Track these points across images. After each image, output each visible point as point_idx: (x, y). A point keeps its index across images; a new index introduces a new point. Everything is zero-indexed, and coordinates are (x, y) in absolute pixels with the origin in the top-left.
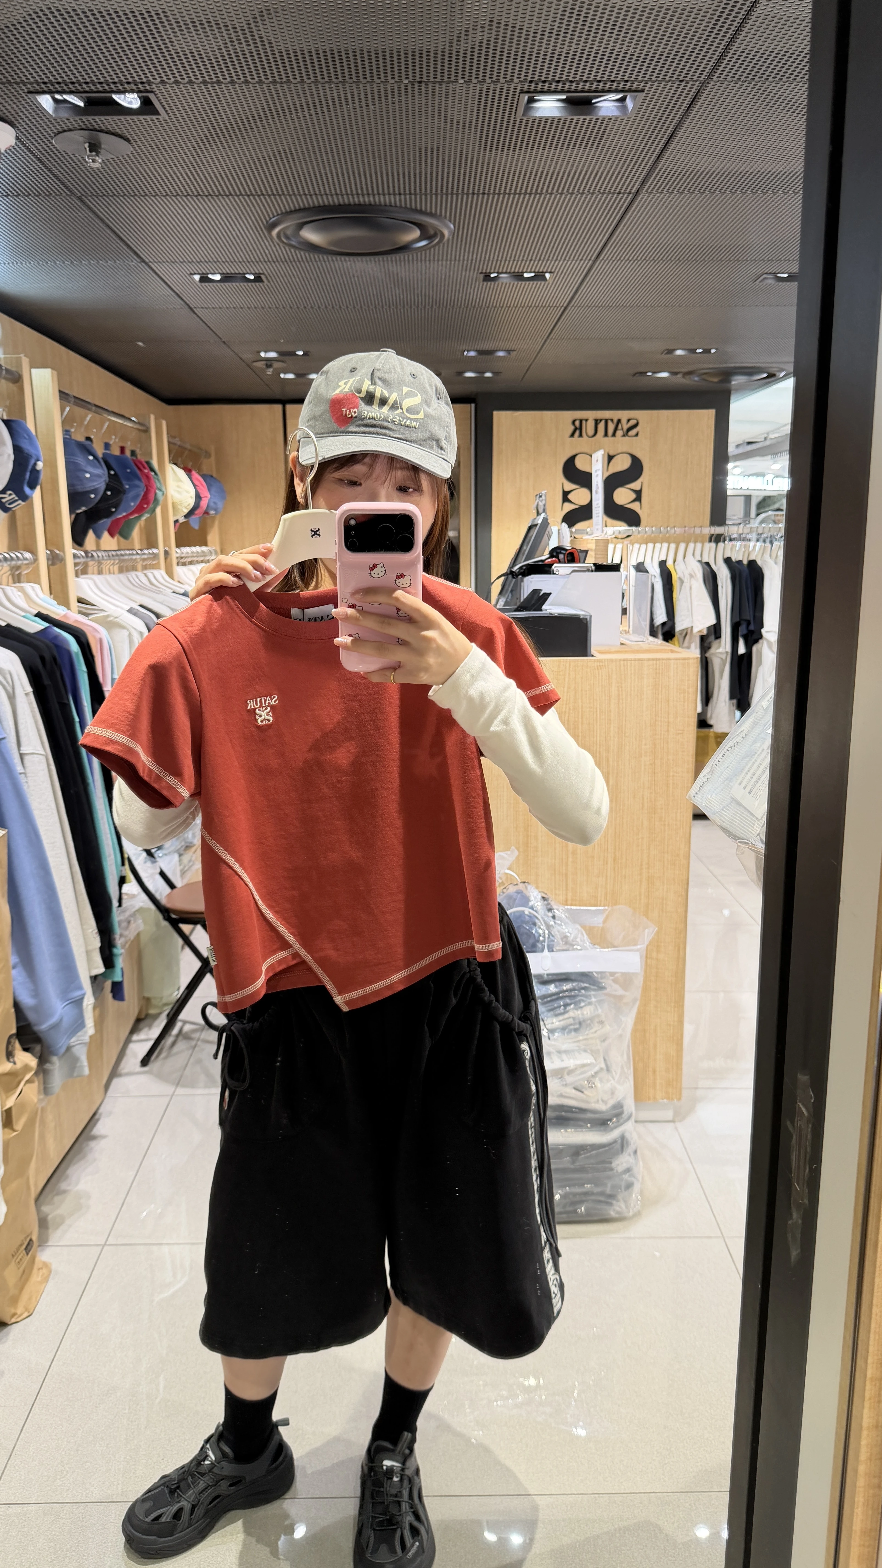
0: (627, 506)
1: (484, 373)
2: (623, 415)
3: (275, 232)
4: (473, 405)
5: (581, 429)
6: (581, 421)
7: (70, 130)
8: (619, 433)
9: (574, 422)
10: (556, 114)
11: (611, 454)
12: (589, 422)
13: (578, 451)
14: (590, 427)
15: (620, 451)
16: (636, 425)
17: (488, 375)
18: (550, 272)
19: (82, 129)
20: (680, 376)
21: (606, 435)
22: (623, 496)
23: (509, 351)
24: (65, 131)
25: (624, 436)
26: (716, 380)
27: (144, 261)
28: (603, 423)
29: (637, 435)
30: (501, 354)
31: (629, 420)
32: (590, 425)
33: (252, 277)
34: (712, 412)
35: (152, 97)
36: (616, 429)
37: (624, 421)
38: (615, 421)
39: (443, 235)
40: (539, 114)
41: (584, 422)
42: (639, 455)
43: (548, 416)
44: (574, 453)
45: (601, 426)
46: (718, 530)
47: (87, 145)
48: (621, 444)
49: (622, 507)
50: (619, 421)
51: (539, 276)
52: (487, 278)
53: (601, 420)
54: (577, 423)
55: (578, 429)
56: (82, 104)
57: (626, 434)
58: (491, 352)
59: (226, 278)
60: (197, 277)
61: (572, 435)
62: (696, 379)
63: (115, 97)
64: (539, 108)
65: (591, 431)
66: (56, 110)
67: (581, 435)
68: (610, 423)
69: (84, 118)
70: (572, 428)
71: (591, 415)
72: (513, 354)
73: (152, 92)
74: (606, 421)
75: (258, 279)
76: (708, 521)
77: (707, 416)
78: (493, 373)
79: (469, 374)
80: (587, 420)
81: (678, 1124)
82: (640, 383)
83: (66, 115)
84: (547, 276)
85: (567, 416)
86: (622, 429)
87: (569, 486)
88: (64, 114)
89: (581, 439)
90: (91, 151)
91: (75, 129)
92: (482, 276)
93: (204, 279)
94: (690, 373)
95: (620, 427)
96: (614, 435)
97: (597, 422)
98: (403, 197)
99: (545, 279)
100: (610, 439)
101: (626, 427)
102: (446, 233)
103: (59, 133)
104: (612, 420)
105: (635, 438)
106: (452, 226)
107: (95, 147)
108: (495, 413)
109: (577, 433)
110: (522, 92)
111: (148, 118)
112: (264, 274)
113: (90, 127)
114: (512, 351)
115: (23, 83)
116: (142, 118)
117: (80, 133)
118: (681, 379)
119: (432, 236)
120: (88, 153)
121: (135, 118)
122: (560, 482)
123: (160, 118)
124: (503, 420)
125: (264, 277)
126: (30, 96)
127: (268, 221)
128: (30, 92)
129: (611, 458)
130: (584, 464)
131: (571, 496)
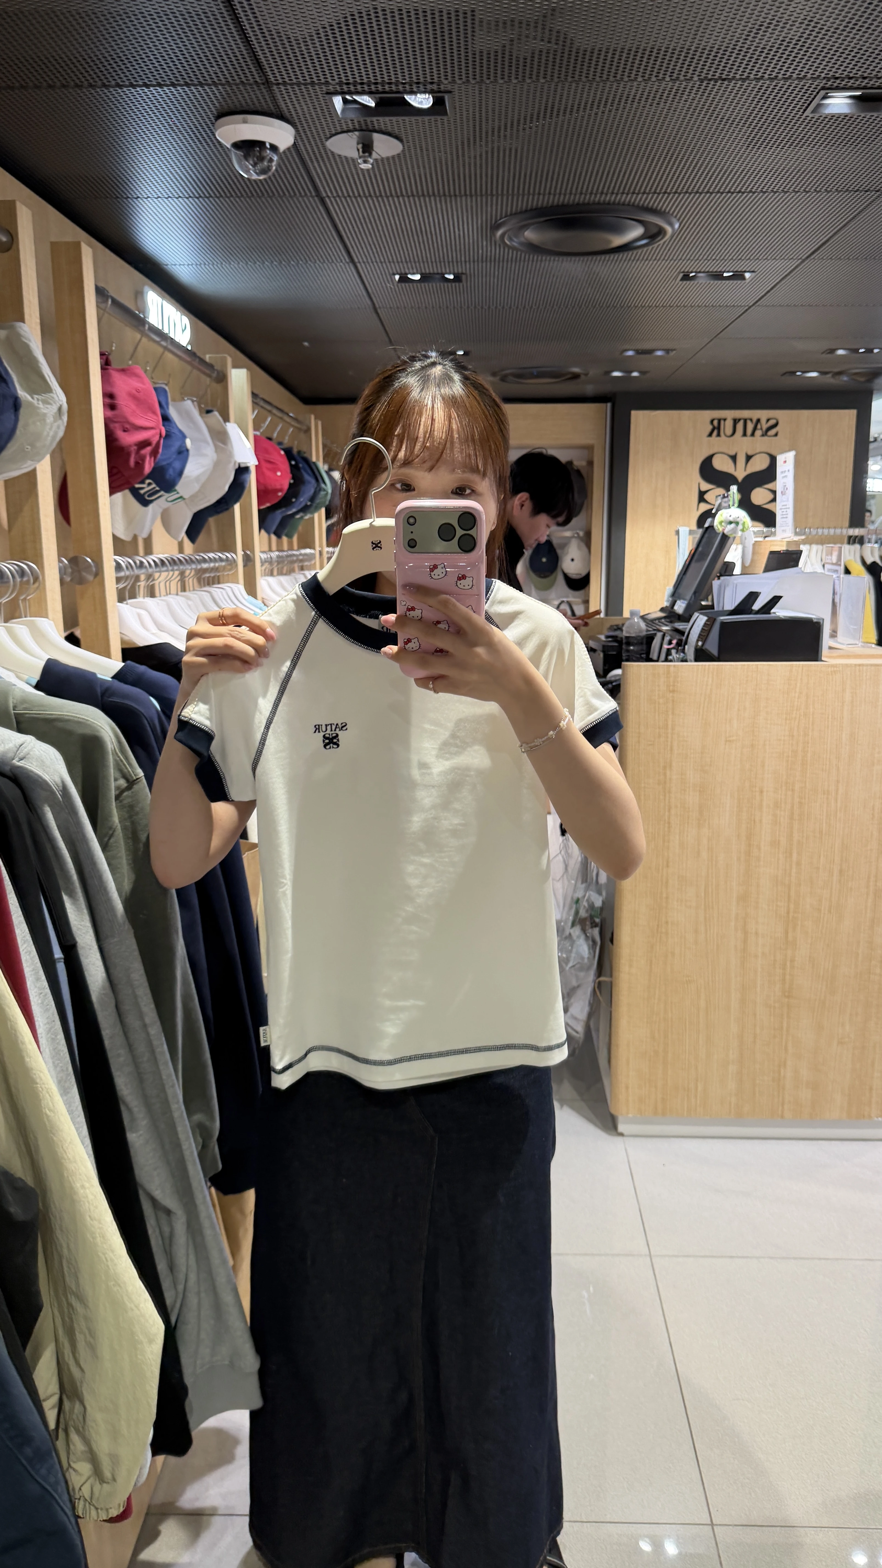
0: (765, 506)
1: (632, 372)
2: (763, 414)
3: (499, 233)
4: (609, 405)
5: (719, 428)
6: (719, 421)
7: (349, 129)
8: (758, 433)
9: (712, 422)
10: (846, 110)
11: (750, 453)
12: (727, 422)
13: (715, 451)
14: (728, 426)
15: (758, 451)
16: (776, 425)
17: (635, 374)
18: (752, 272)
19: (361, 130)
20: (830, 375)
21: (745, 434)
22: (759, 496)
23: (667, 351)
24: (343, 131)
25: (763, 435)
26: (862, 379)
27: (353, 262)
28: (741, 422)
29: (776, 435)
30: (659, 353)
31: (768, 420)
32: (729, 424)
33: (451, 277)
34: (854, 412)
35: (447, 99)
36: (755, 429)
37: (763, 421)
38: (754, 421)
39: (664, 235)
40: (827, 111)
41: (722, 422)
43: (686, 415)
44: (711, 453)
45: (740, 426)
46: (856, 532)
47: (360, 146)
48: (759, 443)
49: (759, 507)
50: (758, 421)
51: (738, 276)
52: (686, 277)
53: (739, 420)
54: (715, 423)
55: (716, 429)
56: (372, 104)
57: (765, 434)
58: (650, 352)
59: (425, 278)
60: (397, 277)
61: (710, 435)
62: (845, 378)
63: (407, 97)
64: (828, 105)
65: (729, 431)
66: (343, 110)
67: (719, 435)
68: (749, 423)
69: (369, 119)
70: (711, 427)
71: (729, 414)
72: (672, 354)
73: (449, 92)
74: (745, 421)
75: (458, 278)
76: (847, 523)
77: (849, 416)
78: (640, 372)
79: (616, 374)
80: (725, 420)
82: (788, 383)
84: (747, 275)
85: (706, 416)
86: (761, 429)
87: (705, 486)
88: (351, 115)
89: (718, 438)
90: (364, 152)
91: (354, 130)
92: (681, 275)
93: (404, 279)
94: (840, 373)
95: (759, 426)
96: (753, 434)
97: (736, 421)
99: (744, 278)
100: (748, 439)
101: (765, 427)
102: (669, 232)
103: (337, 133)
104: (751, 420)
105: (774, 438)
106: (677, 224)
107: (367, 148)
108: (633, 413)
109: (715, 433)
110: (823, 88)
111: (433, 118)
112: (465, 274)
113: (370, 127)
114: (672, 350)
115: (327, 83)
116: (426, 118)
117: (357, 133)
118: (829, 380)
119: (654, 235)
120: (361, 153)
121: (420, 118)
122: (697, 482)
123: (445, 118)
124: (640, 419)
125: (464, 277)
126: (327, 97)
127: (496, 222)
128: (327, 93)
129: (749, 458)
130: (721, 464)
131: (707, 497)
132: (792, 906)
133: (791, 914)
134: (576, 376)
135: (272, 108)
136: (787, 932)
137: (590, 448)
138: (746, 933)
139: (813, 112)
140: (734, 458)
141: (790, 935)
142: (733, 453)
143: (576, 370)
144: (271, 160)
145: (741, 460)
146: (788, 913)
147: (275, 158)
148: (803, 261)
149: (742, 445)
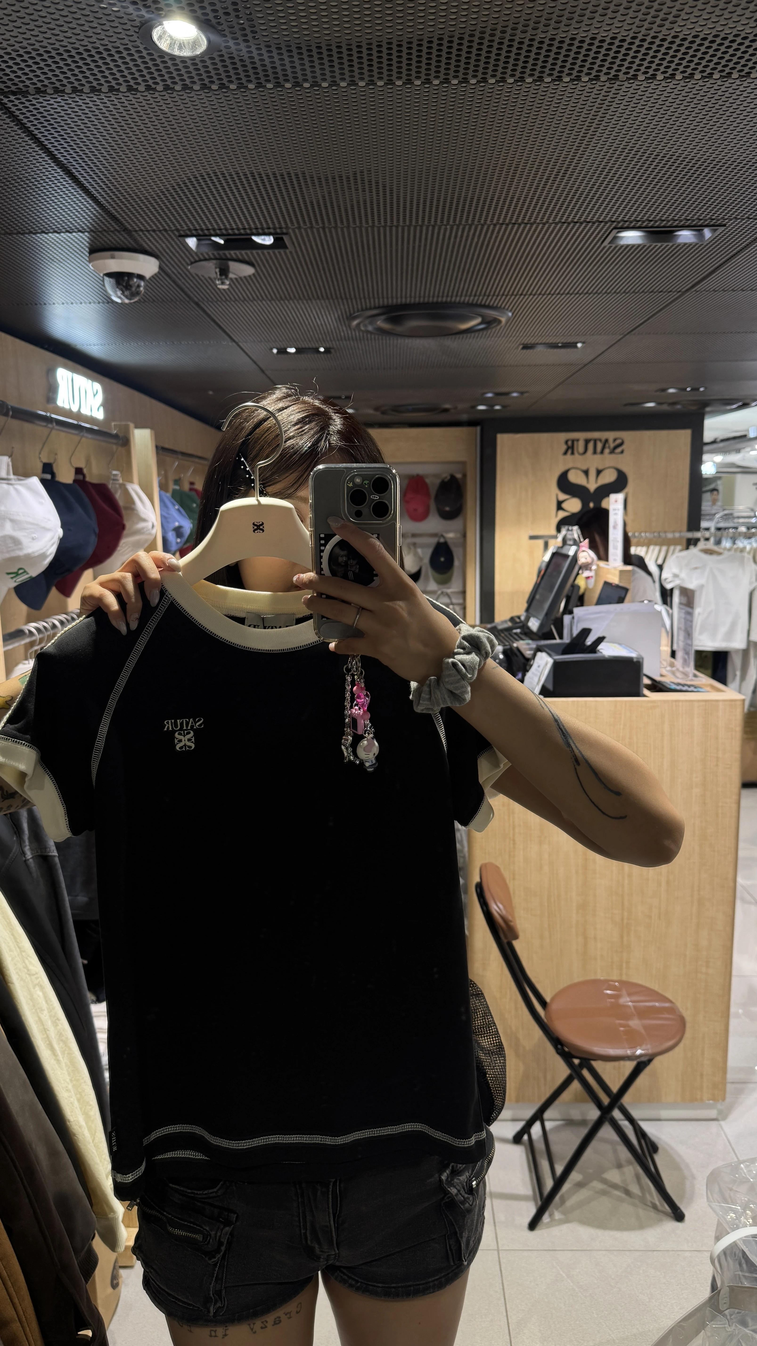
1: (494, 406)
2: (610, 435)
3: (355, 323)
4: (479, 428)
5: (572, 448)
6: (573, 441)
7: (205, 260)
8: (607, 451)
9: (566, 442)
10: (638, 242)
11: (600, 468)
12: (580, 442)
13: (570, 466)
14: (580, 446)
15: (607, 465)
16: (621, 444)
17: (497, 407)
18: (583, 343)
19: (216, 259)
20: (664, 405)
21: (595, 452)
23: (522, 393)
24: (200, 260)
25: (611, 453)
26: (694, 407)
27: (234, 341)
28: (592, 442)
29: (622, 452)
30: (515, 395)
31: (615, 440)
32: (581, 444)
33: (323, 350)
34: (688, 431)
35: (286, 238)
36: (604, 448)
37: (611, 441)
38: (603, 441)
39: (500, 322)
40: (623, 242)
41: (575, 443)
42: (625, 469)
43: (544, 438)
44: (566, 468)
45: (591, 445)
47: (218, 270)
48: (608, 460)
50: (607, 441)
51: (571, 345)
52: (526, 347)
53: (590, 440)
54: (570, 443)
55: (570, 448)
56: (222, 242)
57: (612, 451)
58: (507, 394)
59: (300, 351)
60: (275, 351)
61: (565, 453)
62: (679, 407)
63: (254, 238)
64: (623, 237)
65: (581, 449)
66: (199, 247)
67: (573, 453)
68: (598, 442)
69: (221, 252)
70: (565, 447)
71: (581, 436)
72: (526, 395)
73: (286, 234)
74: (595, 441)
75: (327, 351)
76: (685, 526)
77: (684, 435)
78: (502, 405)
79: (481, 408)
80: (578, 440)
81: (722, 1123)
82: (629, 411)
83: (207, 250)
84: (579, 345)
85: (561, 437)
86: (609, 447)
87: (562, 496)
88: (205, 250)
89: (573, 457)
90: (221, 275)
91: (210, 259)
92: (521, 346)
93: (282, 351)
94: (672, 403)
95: (607, 445)
96: (602, 452)
97: (587, 442)
98: (476, 298)
99: (576, 347)
100: (598, 456)
101: (612, 445)
102: (503, 320)
103: (196, 261)
104: (600, 440)
105: (620, 456)
106: (510, 314)
107: (224, 272)
108: (499, 436)
109: (570, 452)
110: (615, 228)
111: (276, 251)
112: (333, 348)
113: (224, 257)
114: (526, 392)
115: (177, 230)
116: (271, 251)
117: (214, 261)
118: (665, 407)
119: (490, 323)
120: (219, 276)
121: (265, 251)
122: (555, 493)
123: (287, 251)
124: (505, 441)
125: (332, 351)
126: (180, 239)
127: (351, 315)
128: (181, 236)
129: (599, 472)
130: (575, 478)
131: (564, 505)
132: (626, 914)
133: (625, 921)
134: (446, 410)
135: (135, 245)
136: (622, 937)
137: (464, 463)
138: (586, 938)
139: (610, 243)
140: (586, 472)
141: (625, 939)
142: (585, 468)
143: (447, 406)
144: (139, 286)
145: (592, 473)
146: (622, 919)
147: (142, 284)
148: (625, 335)
149: (593, 461)
